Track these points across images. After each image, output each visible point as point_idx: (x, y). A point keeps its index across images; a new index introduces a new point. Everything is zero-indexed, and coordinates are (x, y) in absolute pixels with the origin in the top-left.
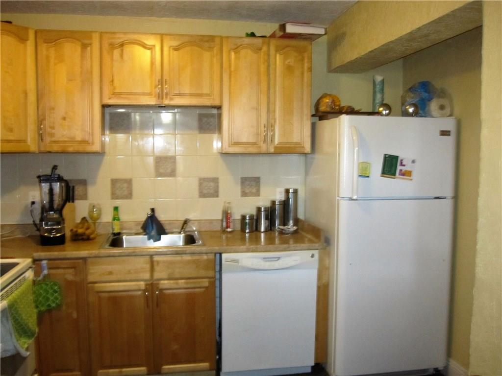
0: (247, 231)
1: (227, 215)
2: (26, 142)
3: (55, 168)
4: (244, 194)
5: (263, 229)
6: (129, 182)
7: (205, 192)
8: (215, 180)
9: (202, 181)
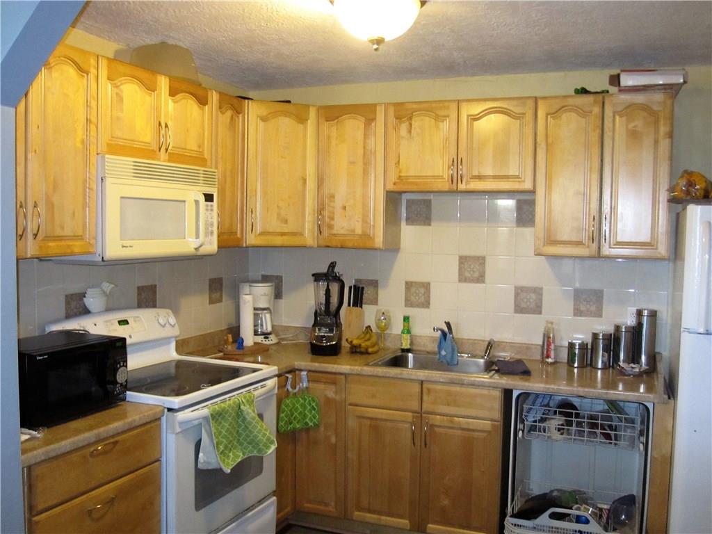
0: (576, 365)
1: (547, 339)
2: (303, 235)
3: (333, 265)
4: (578, 312)
5: (600, 365)
6: (427, 286)
7: (524, 305)
8: (538, 291)
9: (519, 291)
